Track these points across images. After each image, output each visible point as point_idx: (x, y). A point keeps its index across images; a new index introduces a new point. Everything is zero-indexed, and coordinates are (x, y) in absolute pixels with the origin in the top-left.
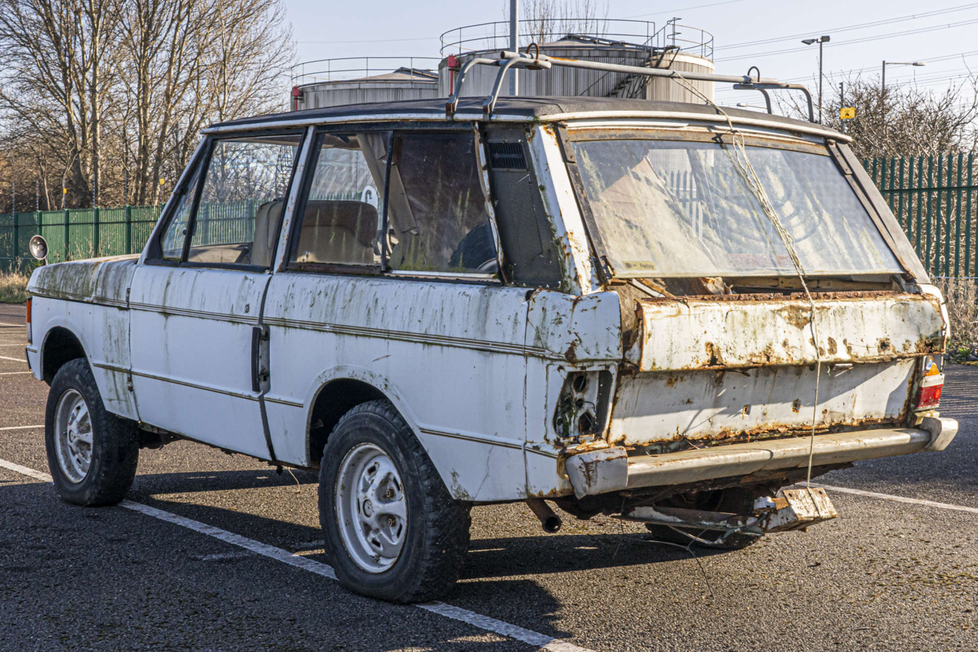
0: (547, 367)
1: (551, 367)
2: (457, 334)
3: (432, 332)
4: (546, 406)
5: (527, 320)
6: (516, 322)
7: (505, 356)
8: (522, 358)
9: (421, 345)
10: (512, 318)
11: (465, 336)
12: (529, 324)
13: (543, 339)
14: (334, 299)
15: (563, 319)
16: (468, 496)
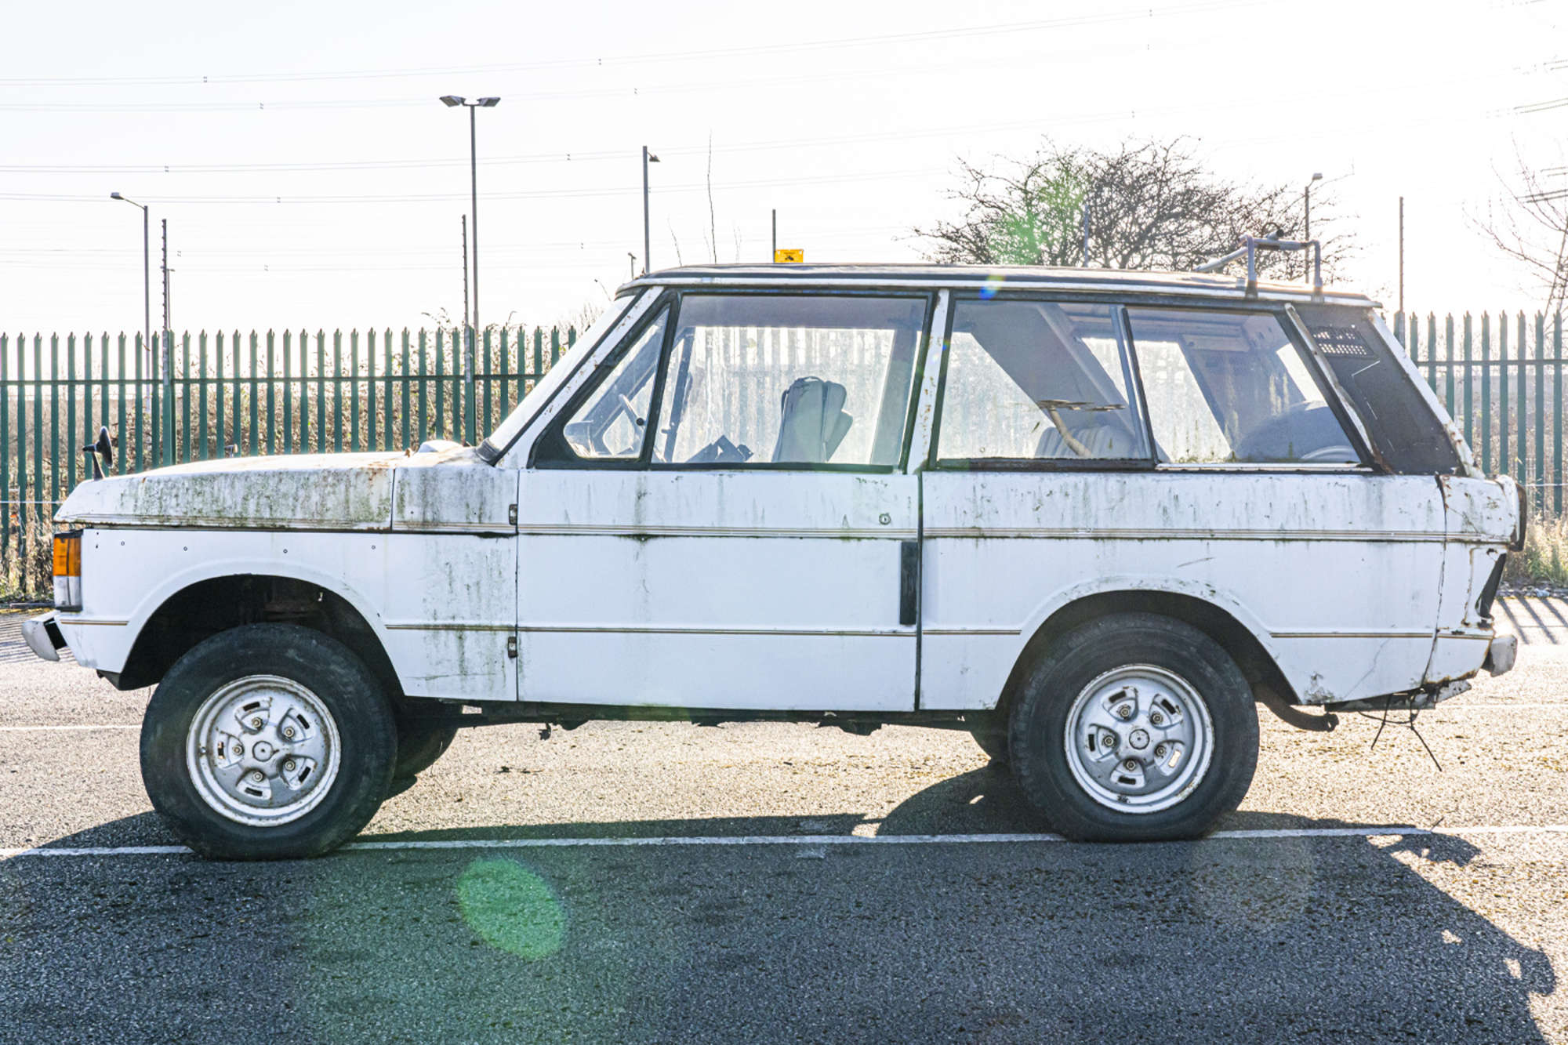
0: (1471, 552)
1: (1476, 552)
2: (1337, 525)
3: (1292, 526)
4: (1469, 591)
5: (1446, 506)
6: (1430, 509)
7: (1412, 544)
8: (1439, 546)
9: (1273, 542)
10: (1424, 505)
11: (1350, 527)
12: (1448, 510)
13: (1476, 524)
14: (1085, 499)
15: (1498, 503)
16: (1333, 697)
